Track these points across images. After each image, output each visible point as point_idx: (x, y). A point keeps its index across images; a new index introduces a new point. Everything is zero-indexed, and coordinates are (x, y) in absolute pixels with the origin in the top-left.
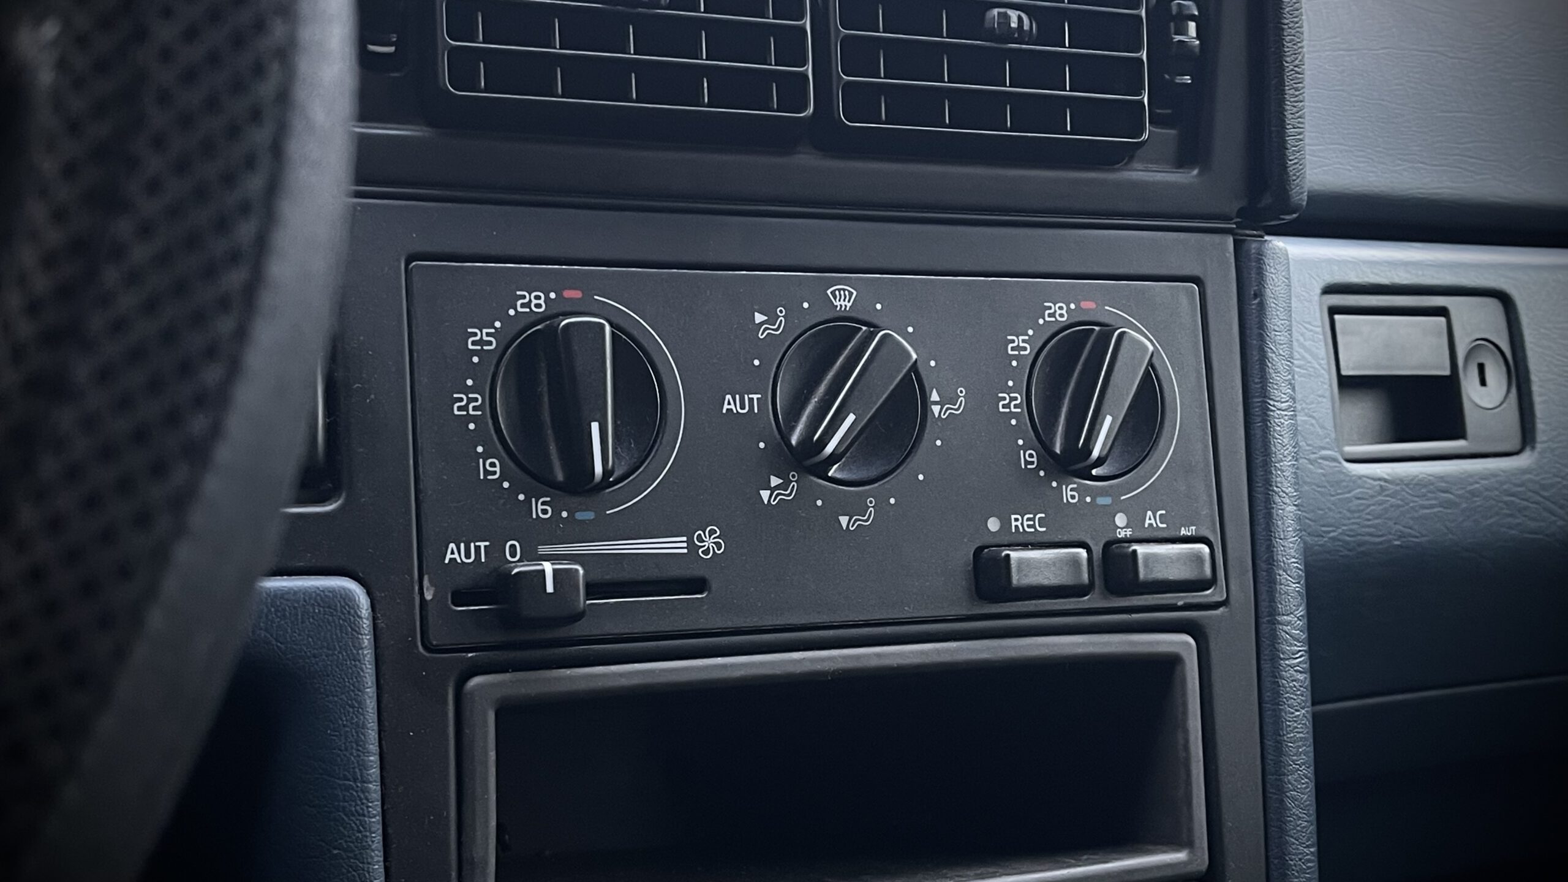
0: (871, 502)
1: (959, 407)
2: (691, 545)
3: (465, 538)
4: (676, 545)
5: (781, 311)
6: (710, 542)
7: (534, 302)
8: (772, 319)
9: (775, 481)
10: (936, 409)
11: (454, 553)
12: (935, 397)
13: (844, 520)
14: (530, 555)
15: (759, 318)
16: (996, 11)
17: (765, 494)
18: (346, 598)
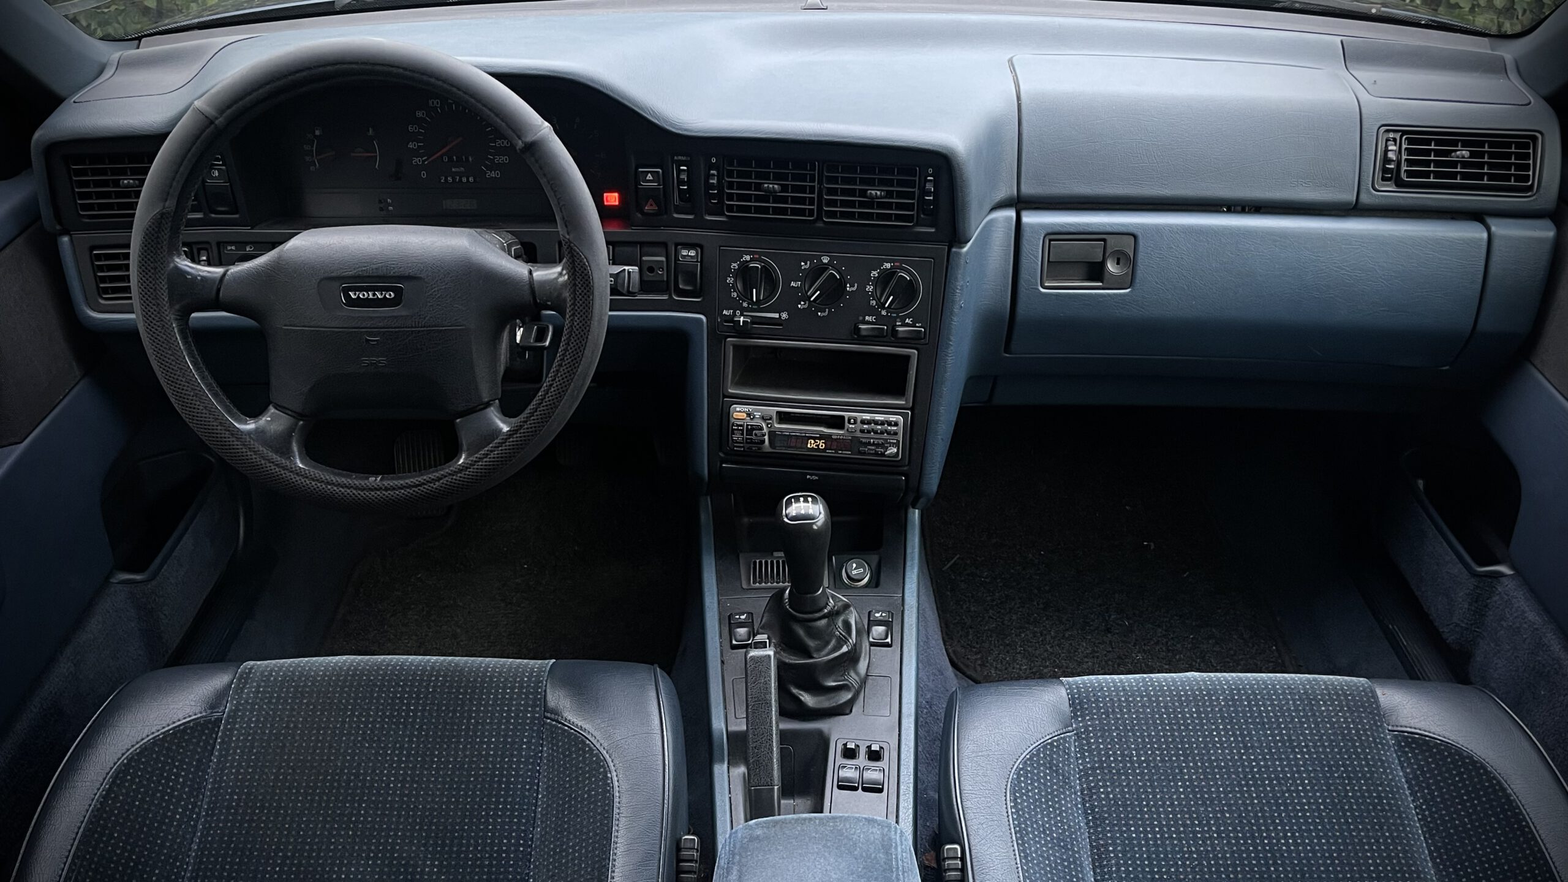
0: (827, 310)
1: (854, 289)
2: (780, 316)
3: (727, 309)
4: (776, 316)
5: (808, 262)
6: (784, 316)
7: (748, 258)
8: (806, 264)
9: (802, 303)
10: (848, 289)
11: (725, 312)
12: (848, 285)
13: (819, 314)
14: (742, 315)
15: (803, 264)
16: (869, 192)
17: (799, 306)
18: (701, 320)
